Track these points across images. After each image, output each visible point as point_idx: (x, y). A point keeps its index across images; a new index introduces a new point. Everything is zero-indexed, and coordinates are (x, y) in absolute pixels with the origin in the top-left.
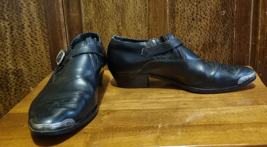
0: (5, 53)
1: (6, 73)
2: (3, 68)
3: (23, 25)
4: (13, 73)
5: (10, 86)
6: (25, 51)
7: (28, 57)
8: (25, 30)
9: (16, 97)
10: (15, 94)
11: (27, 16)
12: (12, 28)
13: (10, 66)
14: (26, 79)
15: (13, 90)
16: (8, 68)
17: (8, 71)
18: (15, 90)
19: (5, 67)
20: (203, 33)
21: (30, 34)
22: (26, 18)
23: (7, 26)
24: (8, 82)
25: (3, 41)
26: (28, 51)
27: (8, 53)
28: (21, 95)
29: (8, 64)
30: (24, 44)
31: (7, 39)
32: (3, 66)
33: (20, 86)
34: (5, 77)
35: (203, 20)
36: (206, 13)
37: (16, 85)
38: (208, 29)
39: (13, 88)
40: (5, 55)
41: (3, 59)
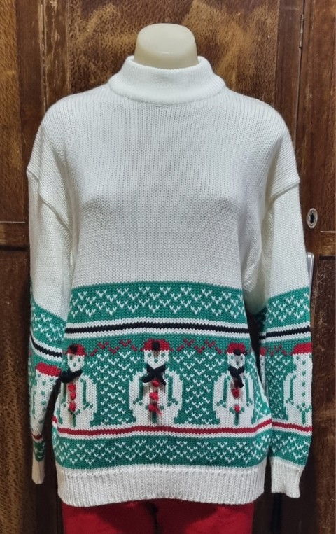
3: (8, 471)
6: (7, 500)
7: (9, 507)
8: (9, 477)
11: (13, 461)
21: (14, 481)
22: (12, 464)
26: (10, 500)
30: (6, 492)
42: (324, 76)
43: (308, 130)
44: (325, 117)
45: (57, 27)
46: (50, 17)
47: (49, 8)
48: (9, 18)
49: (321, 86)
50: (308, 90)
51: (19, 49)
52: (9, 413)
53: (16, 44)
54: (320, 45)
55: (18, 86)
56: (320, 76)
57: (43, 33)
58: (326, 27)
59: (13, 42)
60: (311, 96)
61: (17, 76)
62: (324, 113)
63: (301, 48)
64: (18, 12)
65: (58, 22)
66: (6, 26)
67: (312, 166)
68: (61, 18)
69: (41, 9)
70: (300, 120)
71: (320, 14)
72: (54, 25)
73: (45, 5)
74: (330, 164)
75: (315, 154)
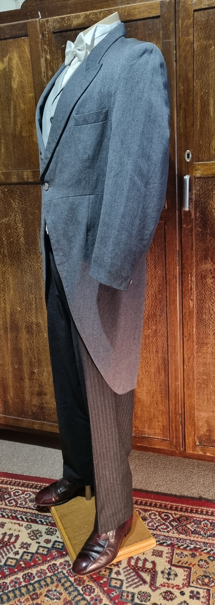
0: (31, 312)
1: (32, 324)
2: (30, 321)
4: (35, 324)
5: (33, 332)
9: (36, 338)
10: (36, 336)
12: (36, 298)
13: (34, 320)
14: (42, 328)
15: (35, 334)
16: (33, 321)
17: (32, 323)
18: (36, 334)
19: (31, 320)
20: (147, 308)
23: (33, 297)
24: (32, 329)
25: (31, 305)
27: (33, 312)
28: (39, 337)
29: (33, 319)
30: (42, 308)
31: (33, 304)
32: (30, 320)
33: (39, 332)
34: (31, 326)
35: (147, 300)
36: (148, 295)
37: (37, 331)
38: (151, 305)
39: (35, 333)
40: (31, 314)
41: (31, 316)
42: (189, 76)
43: (183, 106)
44: (191, 98)
45: (50, 69)
46: (47, 65)
47: (46, 59)
48: (29, 67)
49: (188, 81)
50: (180, 84)
51: (34, 82)
52: (40, 267)
53: (32, 80)
54: (185, 58)
55: (34, 101)
56: (187, 76)
57: (44, 73)
58: (188, 48)
59: (31, 80)
60: (182, 87)
61: (34, 96)
62: (191, 96)
63: (176, 61)
64: (32, 63)
65: (50, 66)
66: (27, 71)
67: (186, 127)
68: (52, 64)
69: (43, 60)
70: (178, 102)
71: (184, 42)
72: (49, 68)
73: (44, 58)
74: (197, 125)
75: (187, 119)
